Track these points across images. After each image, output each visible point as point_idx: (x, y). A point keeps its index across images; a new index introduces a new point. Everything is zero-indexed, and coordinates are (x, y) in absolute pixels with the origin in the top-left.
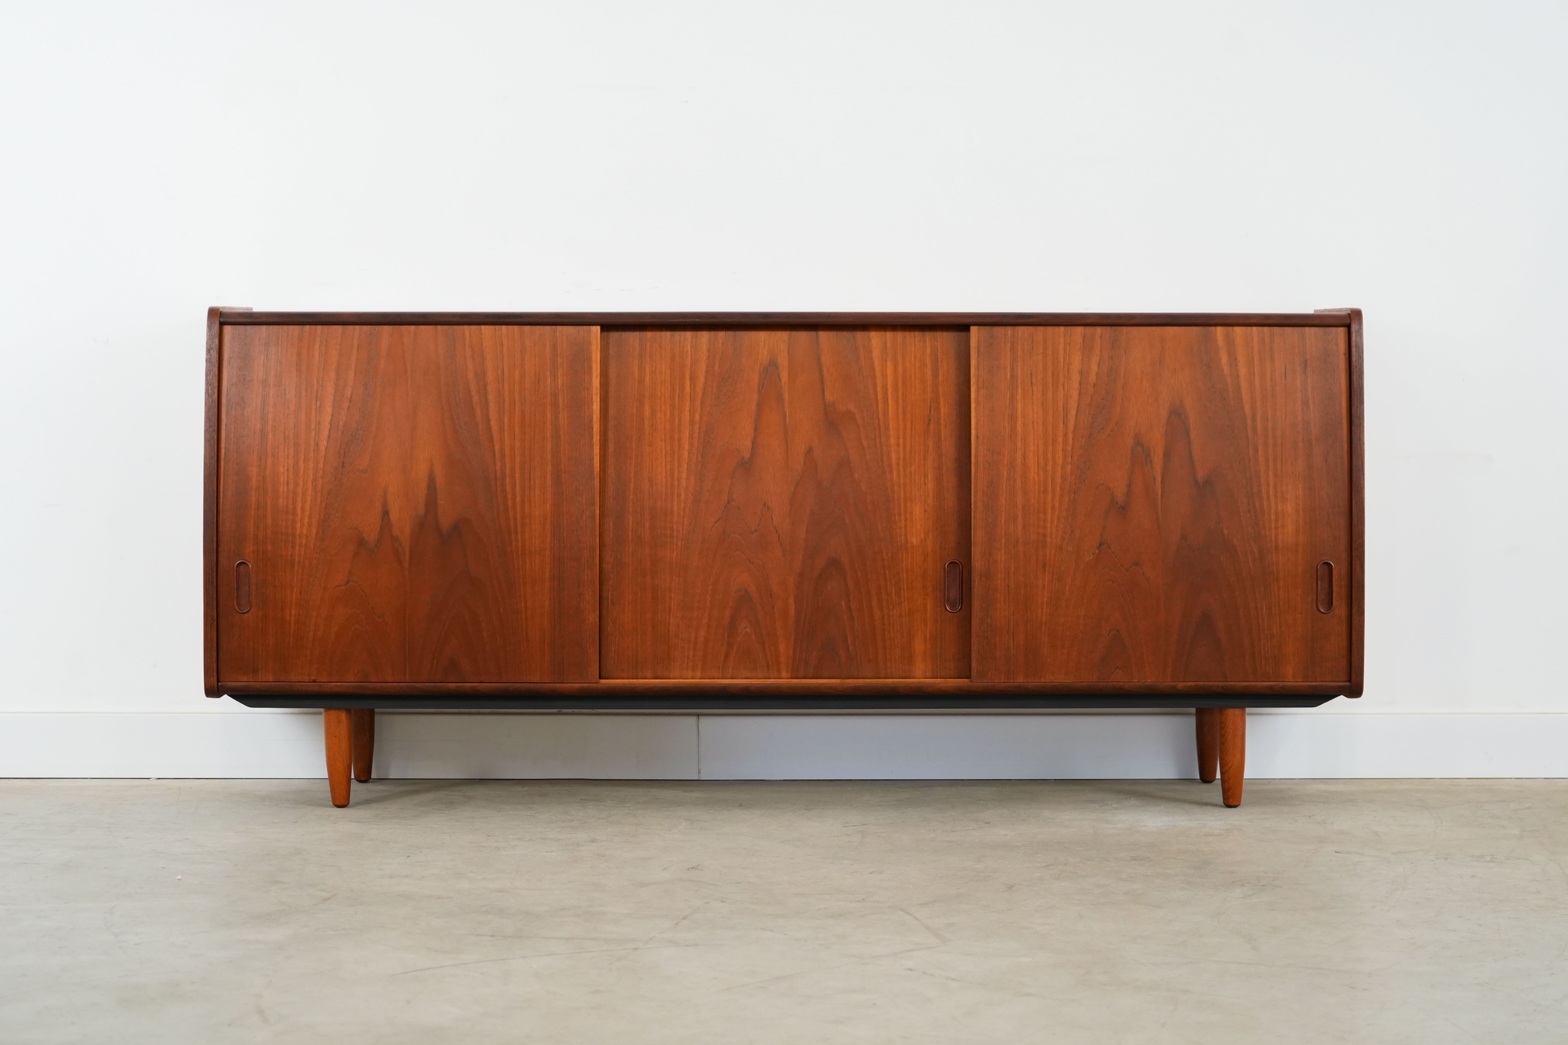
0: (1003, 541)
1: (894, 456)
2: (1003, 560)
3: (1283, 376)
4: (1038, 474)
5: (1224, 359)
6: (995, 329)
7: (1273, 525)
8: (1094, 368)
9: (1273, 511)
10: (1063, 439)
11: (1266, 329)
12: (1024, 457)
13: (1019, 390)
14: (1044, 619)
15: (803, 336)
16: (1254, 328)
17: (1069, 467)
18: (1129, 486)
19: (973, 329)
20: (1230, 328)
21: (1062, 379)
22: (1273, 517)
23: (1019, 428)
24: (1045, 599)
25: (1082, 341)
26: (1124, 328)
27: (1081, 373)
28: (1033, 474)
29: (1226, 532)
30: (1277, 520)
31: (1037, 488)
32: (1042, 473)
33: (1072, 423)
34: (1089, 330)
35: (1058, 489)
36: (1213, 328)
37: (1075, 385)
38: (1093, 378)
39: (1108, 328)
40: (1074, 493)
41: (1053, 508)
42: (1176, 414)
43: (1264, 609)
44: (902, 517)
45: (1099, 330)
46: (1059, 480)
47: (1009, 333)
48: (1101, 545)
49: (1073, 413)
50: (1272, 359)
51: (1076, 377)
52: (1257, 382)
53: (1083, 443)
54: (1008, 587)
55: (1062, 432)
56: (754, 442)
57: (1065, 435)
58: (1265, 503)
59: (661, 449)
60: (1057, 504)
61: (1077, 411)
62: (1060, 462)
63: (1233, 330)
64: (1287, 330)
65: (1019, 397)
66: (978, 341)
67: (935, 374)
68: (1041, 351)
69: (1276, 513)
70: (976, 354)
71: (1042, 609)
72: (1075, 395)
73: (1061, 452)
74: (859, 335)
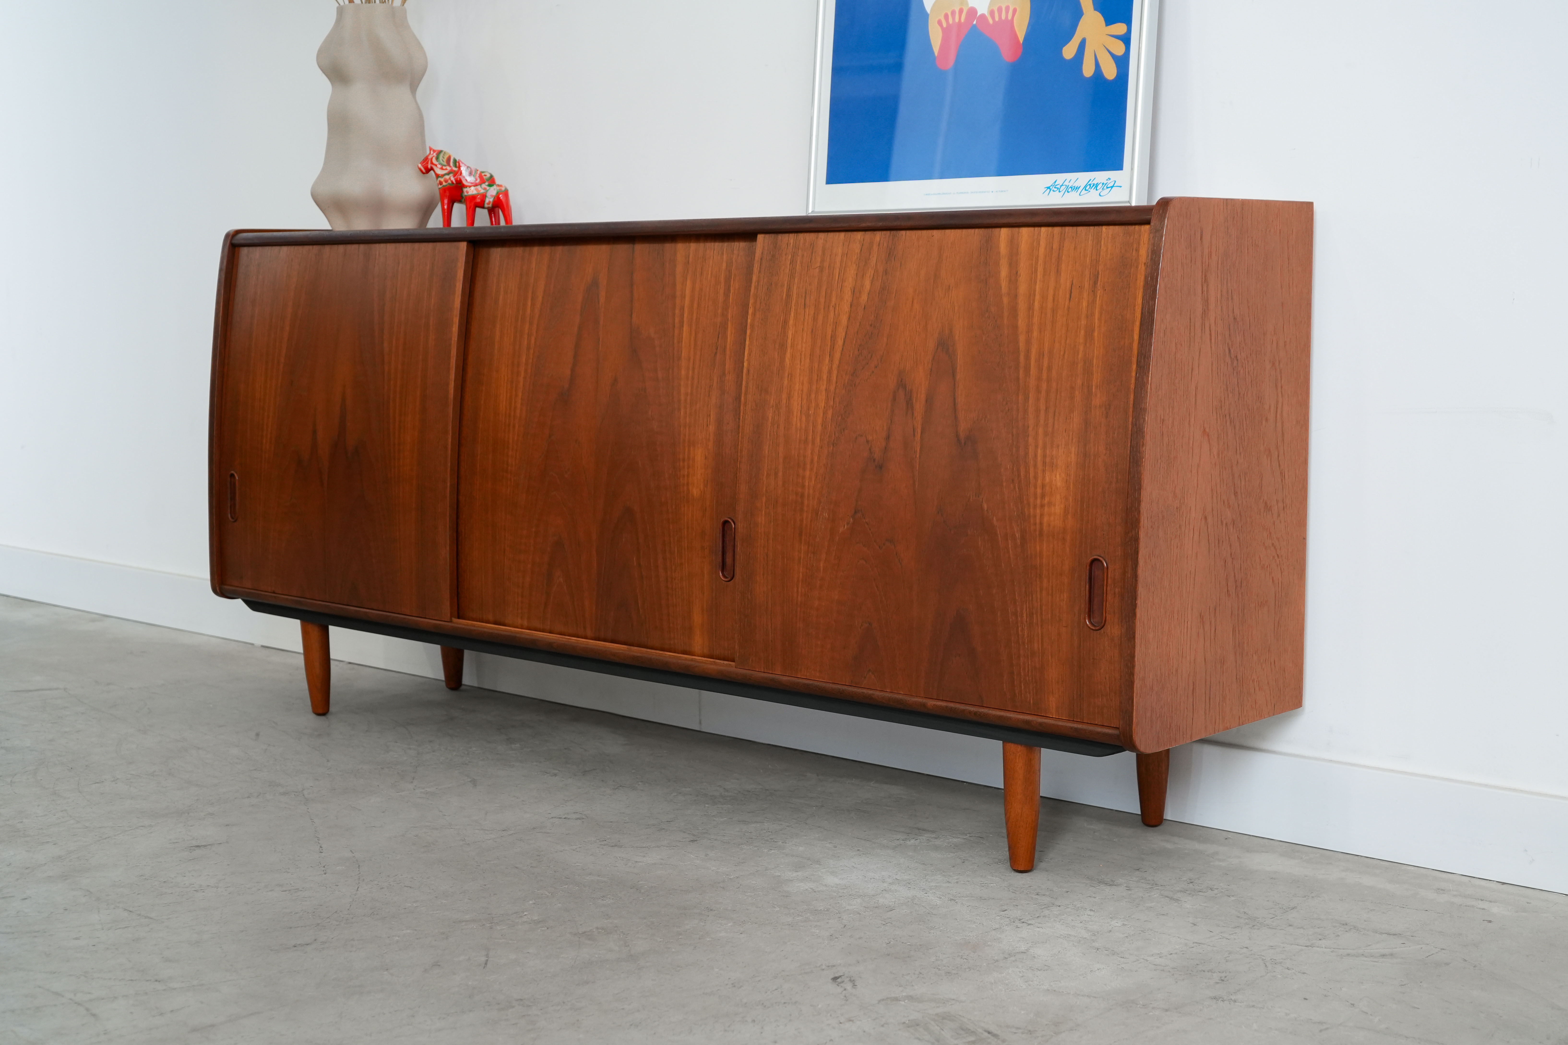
0: (764, 499)
1: (683, 390)
2: (763, 522)
3: (1068, 296)
4: (801, 420)
5: (1004, 272)
6: (780, 236)
7: (1038, 502)
8: (867, 284)
9: (1039, 482)
10: (828, 377)
11: (1057, 230)
12: (789, 397)
13: (792, 314)
14: (799, 599)
15: (622, 249)
16: (1043, 229)
17: (830, 412)
18: (888, 438)
19: (760, 237)
20: (1016, 230)
21: (834, 299)
22: (1039, 491)
23: (787, 361)
24: (801, 576)
25: (859, 251)
26: (903, 232)
27: (853, 292)
28: (795, 419)
29: (985, 506)
30: (1043, 496)
31: (798, 436)
32: (804, 418)
33: (837, 355)
34: (868, 235)
35: (818, 439)
36: (998, 230)
37: (846, 307)
38: (864, 297)
39: (888, 233)
40: (833, 445)
41: (812, 461)
42: (945, 345)
43: (1025, 615)
44: (686, 464)
45: (878, 235)
46: (819, 428)
47: (792, 241)
48: (855, 513)
49: (840, 342)
50: (1058, 272)
51: (848, 296)
52: (1037, 304)
53: (847, 381)
54: (767, 555)
55: (827, 368)
56: (573, 370)
57: (830, 372)
58: (1032, 470)
59: (504, 376)
60: (816, 458)
61: (844, 342)
62: (822, 405)
63: (1019, 233)
64: (1081, 230)
65: (791, 322)
66: (762, 253)
67: (727, 294)
68: (818, 264)
69: (1043, 486)
70: (758, 269)
71: (798, 588)
72: (844, 320)
73: (824, 392)
74: (668, 246)
